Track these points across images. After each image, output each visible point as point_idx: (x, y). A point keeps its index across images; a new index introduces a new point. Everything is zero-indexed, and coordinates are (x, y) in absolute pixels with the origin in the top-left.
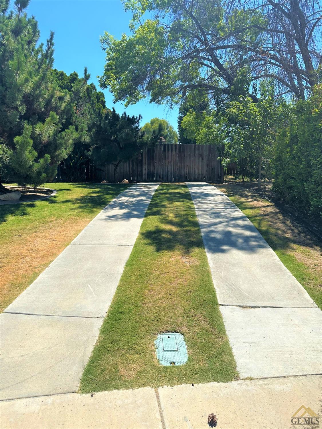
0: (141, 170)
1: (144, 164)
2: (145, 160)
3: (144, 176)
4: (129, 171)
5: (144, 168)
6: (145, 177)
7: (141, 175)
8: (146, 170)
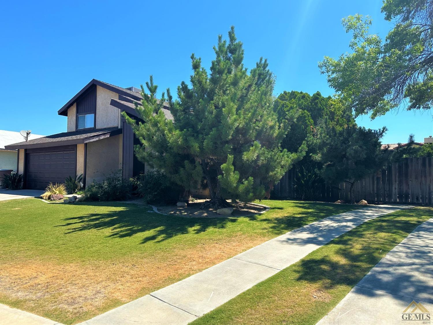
0: (390, 189)
1: (394, 182)
2: (396, 178)
3: (393, 196)
4: (373, 190)
5: (393, 188)
6: (395, 197)
7: (390, 196)
8: (397, 190)
